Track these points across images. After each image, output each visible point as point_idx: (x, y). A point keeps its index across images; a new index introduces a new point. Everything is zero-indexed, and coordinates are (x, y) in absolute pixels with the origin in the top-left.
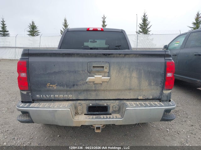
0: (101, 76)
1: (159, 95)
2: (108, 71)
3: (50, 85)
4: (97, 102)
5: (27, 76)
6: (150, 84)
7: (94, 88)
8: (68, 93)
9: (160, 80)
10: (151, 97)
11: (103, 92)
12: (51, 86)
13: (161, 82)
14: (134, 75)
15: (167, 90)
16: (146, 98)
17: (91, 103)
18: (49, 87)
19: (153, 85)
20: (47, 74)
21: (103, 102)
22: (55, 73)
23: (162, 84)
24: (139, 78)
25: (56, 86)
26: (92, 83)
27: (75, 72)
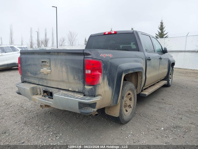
0: (46, 69)
1: (82, 89)
2: (49, 65)
4: (47, 88)
6: (74, 79)
7: (44, 78)
8: (35, 79)
9: (81, 75)
10: (77, 90)
11: (50, 81)
12: (28, 73)
13: (82, 77)
14: (64, 69)
15: (87, 85)
16: (74, 90)
17: (44, 88)
19: (77, 80)
21: (50, 88)
23: (83, 80)
24: (67, 72)
25: (30, 73)
26: (43, 74)
27: (36, 65)
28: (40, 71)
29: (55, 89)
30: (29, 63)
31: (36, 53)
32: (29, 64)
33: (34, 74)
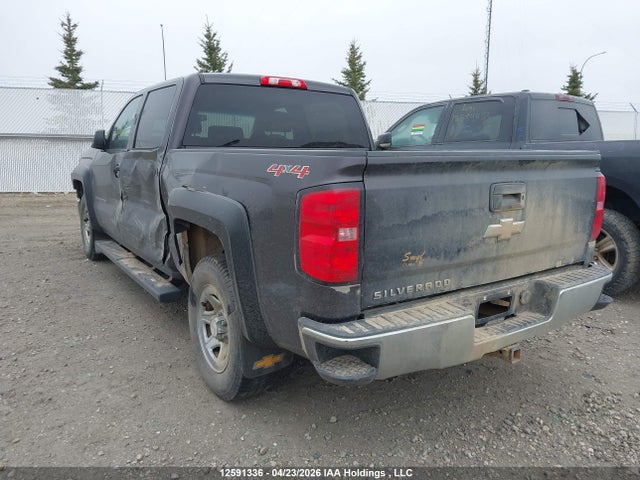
0: (511, 220)
1: (582, 252)
3: (409, 256)
4: (495, 289)
5: (359, 236)
7: (494, 254)
8: (444, 273)
11: (506, 261)
12: (413, 258)
16: (566, 263)
17: (486, 294)
18: (408, 262)
20: (408, 225)
21: (504, 286)
22: (426, 220)
25: (424, 256)
26: (493, 241)
27: (466, 213)
28: (483, 233)
29: (518, 282)
30: (429, 211)
31: (467, 163)
32: (429, 214)
33: (447, 254)
